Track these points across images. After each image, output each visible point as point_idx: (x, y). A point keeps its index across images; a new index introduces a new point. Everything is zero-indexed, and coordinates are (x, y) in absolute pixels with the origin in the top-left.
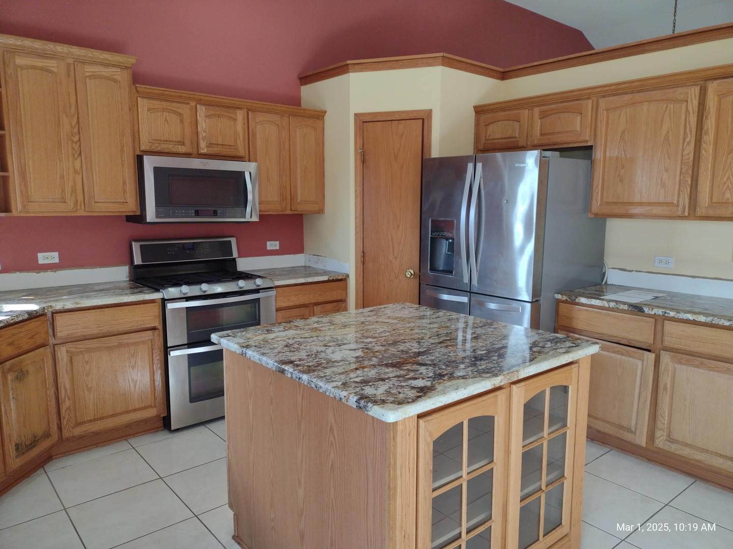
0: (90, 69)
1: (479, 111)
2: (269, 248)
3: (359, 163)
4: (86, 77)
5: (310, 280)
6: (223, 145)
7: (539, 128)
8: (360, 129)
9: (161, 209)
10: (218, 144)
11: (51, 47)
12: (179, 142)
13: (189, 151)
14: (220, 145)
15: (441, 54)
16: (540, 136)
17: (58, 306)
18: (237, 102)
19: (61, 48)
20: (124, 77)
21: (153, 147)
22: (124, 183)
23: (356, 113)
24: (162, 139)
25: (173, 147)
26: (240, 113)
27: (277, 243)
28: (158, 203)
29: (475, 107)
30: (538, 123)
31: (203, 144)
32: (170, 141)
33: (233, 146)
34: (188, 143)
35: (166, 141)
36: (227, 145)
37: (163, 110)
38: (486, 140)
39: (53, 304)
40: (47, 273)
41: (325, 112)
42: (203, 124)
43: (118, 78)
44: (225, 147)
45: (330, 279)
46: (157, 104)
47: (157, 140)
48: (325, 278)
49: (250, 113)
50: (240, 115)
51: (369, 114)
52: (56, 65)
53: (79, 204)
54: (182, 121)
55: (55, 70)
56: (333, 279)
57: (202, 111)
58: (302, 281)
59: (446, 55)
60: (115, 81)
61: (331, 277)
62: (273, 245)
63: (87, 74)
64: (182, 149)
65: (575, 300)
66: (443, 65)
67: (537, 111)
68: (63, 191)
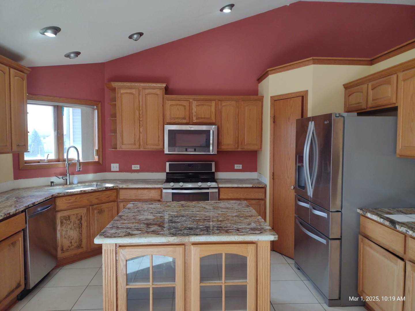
0: (147, 91)
1: (347, 87)
2: (236, 168)
3: (272, 122)
4: (146, 95)
5: (240, 186)
6: (204, 118)
7: (371, 96)
8: (273, 104)
9: (171, 148)
10: (202, 118)
11: (133, 84)
12: (183, 118)
13: (188, 122)
14: (203, 118)
15: (312, 58)
16: (372, 101)
17: (121, 186)
18: (212, 98)
19: (137, 84)
20: (160, 92)
21: (172, 121)
22: (159, 137)
23: (271, 96)
24: (176, 117)
25: (181, 121)
26: (214, 103)
27: (241, 165)
28: (170, 145)
29: (344, 85)
30: (371, 92)
31: (194, 118)
32: (179, 118)
33: (210, 118)
34: (187, 118)
35: (178, 118)
36: (206, 118)
37: (177, 105)
38: (349, 105)
39: (119, 185)
40: (135, 173)
41: (263, 97)
42: (194, 109)
43: (159, 93)
44: (206, 119)
45: (254, 186)
46: (174, 102)
47: (174, 118)
48: (251, 186)
49: (219, 102)
50: (213, 103)
51: (277, 96)
52: (135, 91)
53: (141, 145)
54: (185, 109)
55: (134, 93)
56: (256, 187)
57: (194, 104)
58: (236, 186)
59: (314, 58)
60: (157, 95)
61: (254, 185)
62: (238, 167)
63: (146, 93)
64: (184, 121)
65: (365, 214)
66: (314, 63)
67: (370, 85)
68: (135, 141)
